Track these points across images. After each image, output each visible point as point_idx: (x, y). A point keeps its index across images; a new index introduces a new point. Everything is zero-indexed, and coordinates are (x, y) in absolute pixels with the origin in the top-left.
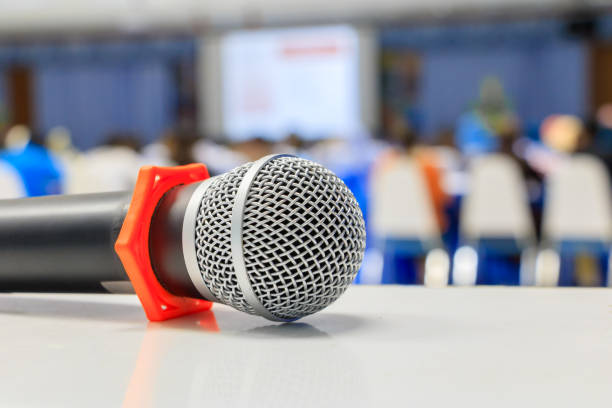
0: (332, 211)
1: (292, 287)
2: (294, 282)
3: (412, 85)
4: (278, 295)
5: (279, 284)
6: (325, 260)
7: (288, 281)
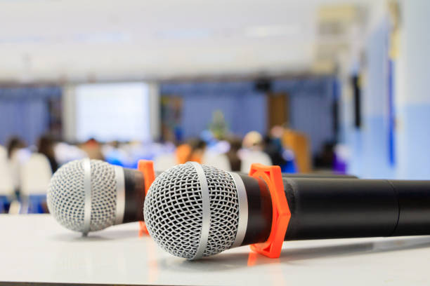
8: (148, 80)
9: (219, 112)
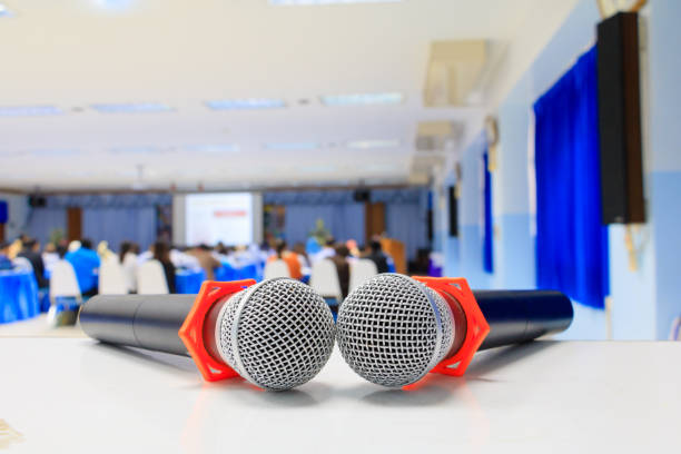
0: (306, 311)
1: (289, 368)
2: (290, 364)
3: (281, 221)
4: (281, 374)
5: (280, 366)
6: (310, 346)
7: (286, 364)
8: (252, 190)
9: (320, 220)
